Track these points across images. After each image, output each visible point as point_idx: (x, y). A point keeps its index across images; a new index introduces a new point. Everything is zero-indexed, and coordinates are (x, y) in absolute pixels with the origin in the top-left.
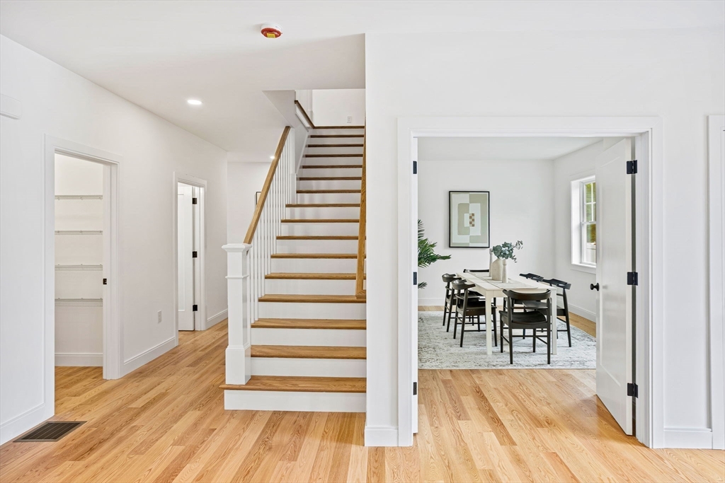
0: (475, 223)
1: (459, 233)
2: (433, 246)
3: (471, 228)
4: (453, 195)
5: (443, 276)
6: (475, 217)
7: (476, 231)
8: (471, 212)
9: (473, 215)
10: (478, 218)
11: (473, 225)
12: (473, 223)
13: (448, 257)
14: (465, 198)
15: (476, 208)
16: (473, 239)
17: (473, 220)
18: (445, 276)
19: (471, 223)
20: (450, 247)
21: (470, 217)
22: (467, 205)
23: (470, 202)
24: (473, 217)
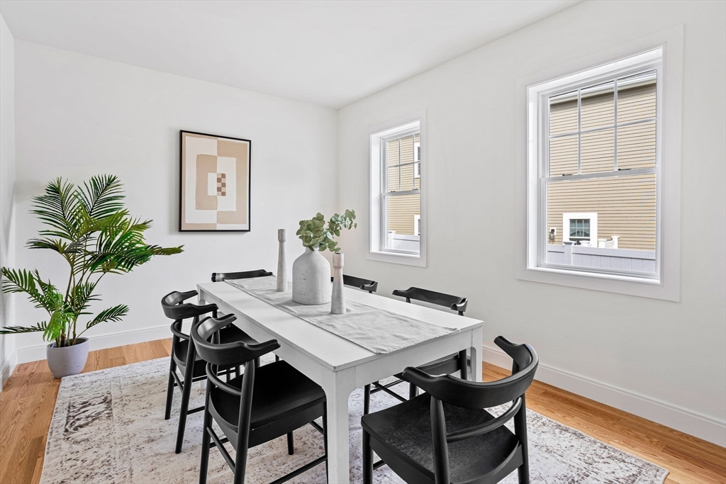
0: (227, 189)
1: (199, 206)
2: (143, 226)
3: (220, 198)
4: (186, 137)
5: (164, 302)
6: (227, 181)
7: (229, 203)
8: (220, 171)
9: (223, 176)
10: (231, 182)
11: (224, 194)
12: (223, 189)
13: (177, 251)
14: (210, 146)
15: (227, 165)
16: (222, 216)
17: (224, 185)
18: (171, 300)
19: (219, 189)
20: (180, 230)
21: (219, 180)
22: (212, 160)
23: (219, 155)
24: (223, 180)
